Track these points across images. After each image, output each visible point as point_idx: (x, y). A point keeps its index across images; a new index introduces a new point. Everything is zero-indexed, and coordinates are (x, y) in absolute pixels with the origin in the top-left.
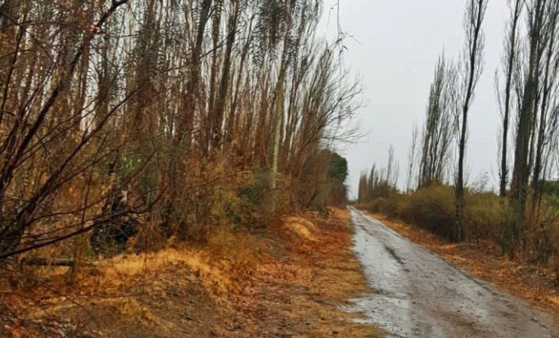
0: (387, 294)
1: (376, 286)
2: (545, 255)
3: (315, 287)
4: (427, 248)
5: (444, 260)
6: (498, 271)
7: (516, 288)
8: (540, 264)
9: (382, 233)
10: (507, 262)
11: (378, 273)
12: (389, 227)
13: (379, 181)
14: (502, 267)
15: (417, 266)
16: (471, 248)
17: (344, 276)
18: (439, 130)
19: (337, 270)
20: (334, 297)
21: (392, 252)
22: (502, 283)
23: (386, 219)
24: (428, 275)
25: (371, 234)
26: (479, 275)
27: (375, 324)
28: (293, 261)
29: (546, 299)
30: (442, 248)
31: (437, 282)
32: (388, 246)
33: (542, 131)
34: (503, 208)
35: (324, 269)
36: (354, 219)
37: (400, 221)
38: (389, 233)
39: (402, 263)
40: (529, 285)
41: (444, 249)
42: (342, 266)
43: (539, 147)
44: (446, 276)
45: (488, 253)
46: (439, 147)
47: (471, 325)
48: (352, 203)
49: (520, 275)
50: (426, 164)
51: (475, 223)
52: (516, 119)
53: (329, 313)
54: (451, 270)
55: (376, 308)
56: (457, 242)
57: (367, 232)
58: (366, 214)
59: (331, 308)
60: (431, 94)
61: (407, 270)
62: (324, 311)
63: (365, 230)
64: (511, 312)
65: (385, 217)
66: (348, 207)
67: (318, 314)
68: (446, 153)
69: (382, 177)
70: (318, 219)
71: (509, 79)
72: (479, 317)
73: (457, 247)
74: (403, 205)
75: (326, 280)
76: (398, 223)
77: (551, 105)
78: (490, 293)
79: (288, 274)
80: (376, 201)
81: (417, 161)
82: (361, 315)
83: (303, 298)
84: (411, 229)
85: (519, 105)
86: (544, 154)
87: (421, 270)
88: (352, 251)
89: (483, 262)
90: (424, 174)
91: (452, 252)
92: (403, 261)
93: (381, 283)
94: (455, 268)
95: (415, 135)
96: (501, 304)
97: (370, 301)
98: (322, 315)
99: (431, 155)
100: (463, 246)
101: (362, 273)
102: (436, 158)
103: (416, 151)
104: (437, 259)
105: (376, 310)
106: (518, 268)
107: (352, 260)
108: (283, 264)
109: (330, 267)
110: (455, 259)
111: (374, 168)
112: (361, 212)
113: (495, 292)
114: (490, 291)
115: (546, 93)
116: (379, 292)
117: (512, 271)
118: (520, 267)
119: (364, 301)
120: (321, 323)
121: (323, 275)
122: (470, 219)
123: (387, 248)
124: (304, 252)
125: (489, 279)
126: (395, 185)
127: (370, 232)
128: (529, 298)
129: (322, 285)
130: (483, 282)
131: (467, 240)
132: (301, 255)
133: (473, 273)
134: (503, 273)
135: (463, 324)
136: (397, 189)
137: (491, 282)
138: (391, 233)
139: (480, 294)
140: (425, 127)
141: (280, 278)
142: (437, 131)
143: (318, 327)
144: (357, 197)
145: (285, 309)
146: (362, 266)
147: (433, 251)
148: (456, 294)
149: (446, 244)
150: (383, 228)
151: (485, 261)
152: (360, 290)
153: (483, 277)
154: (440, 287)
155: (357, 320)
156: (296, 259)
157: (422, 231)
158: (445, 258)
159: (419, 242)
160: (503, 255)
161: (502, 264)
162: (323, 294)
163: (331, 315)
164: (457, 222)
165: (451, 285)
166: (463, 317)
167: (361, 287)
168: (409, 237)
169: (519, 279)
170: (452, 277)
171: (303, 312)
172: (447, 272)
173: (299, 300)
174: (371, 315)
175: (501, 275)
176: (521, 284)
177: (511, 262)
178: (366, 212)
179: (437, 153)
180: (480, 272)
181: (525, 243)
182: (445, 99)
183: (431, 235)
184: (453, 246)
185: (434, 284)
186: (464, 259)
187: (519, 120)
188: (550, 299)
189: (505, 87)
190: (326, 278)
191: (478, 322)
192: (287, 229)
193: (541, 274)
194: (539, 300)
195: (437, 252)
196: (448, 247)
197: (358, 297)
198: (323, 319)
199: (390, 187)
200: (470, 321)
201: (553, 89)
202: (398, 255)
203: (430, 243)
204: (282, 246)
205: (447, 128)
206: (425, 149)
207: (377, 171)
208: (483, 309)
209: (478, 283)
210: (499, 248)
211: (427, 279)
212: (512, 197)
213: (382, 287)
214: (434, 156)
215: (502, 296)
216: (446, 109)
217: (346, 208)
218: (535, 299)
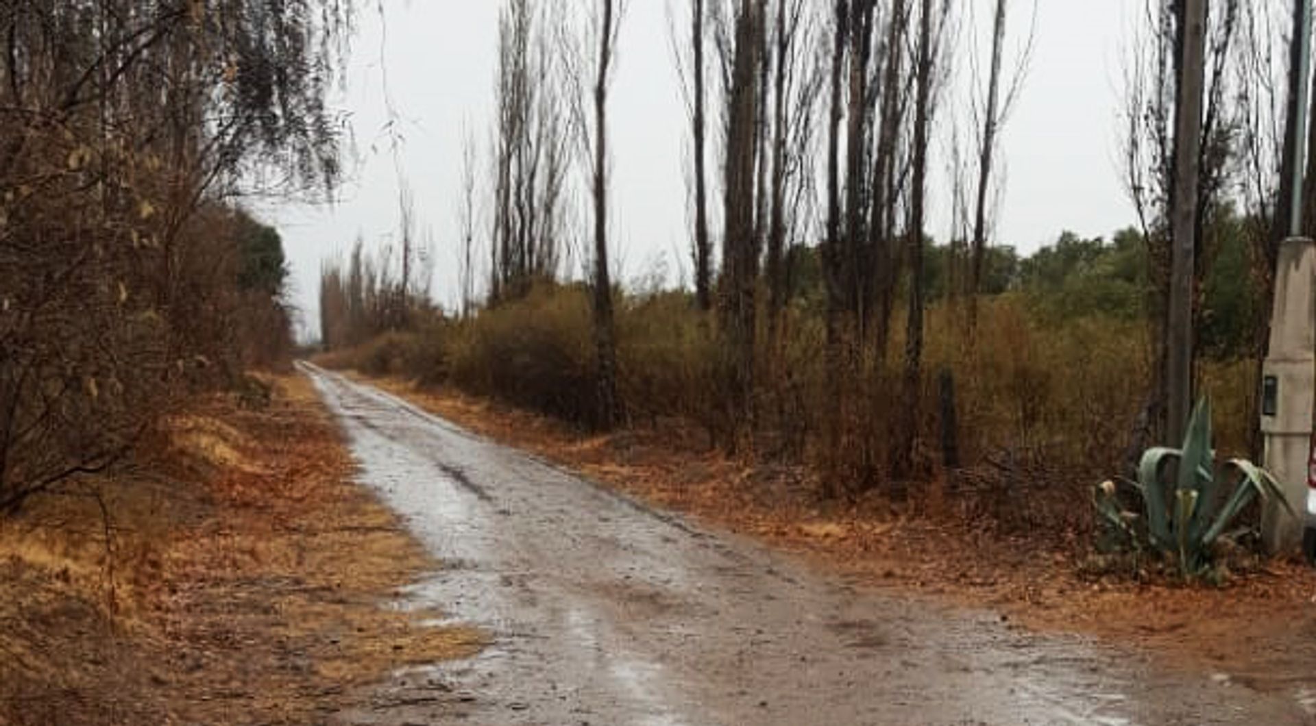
0: (475, 566)
1: (445, 554)
2: (798, 437)
3: (312, 574)
4: (540, 454)
5: (580, 477)
6: (702, 487)
7: (741, 517)
8: (789, 458)
9: (419, 429)
10: (722, 462)
11: (441, 528)
12: (430, 411)
13: (378, 286)
14: (712, 477)
15: (524, 500)
16: (641, 441)
17: (367, 546)
18: (533, 139)
19: (347, 533)
20: (365, 588)
21: (458, 476)
22: (710, 512)
23: (417, 390)
24: (552, 516)
25: (392, 438)
26: (661, 500)
27: (469, 623)
28: (231, 527)
29: (800, 531)
30: (574, 449)
31: (575, 528)
32: (444, 461)
33: (780, 143)
34: (707, 337)
35: (315, 535)
36: (331, 400)
37: (455, 392)
38: (436, 429)
39: (489, 499)
40: (768, 506)
41: (579, 452)
42: (355, 524)
43: (776, 181)
44: (592, 512)
45: (678, 449)
46: (540, 183)
47: (653, 598)
48: (307, 352)
49: (748, 489)
50: (507, 231)
51: (647, 381)
52: (722, 116)
53: (368, 618)
54: (601, 499)
55: (462, 596)
56: (606, 429)
57: (382, 434)
58: (356, 381)
59: (366, 610)
60: (503, 37)
61: (504, 512)
62: (355, 617)
63: (372, 427)
64: (730, 563)
65: (412, 384)
66: (297, 364)
67: (345, 622)
68: (559, 202)
69: (385, 273)
70: (240, 413)
71: (698, 13)
72: (668, 582)
73: (607, 444)
74: (459, 349)
75: (332, 559)
76: (450, 396)
77: (797, 77)
78: (688, 535)
79: (238, 556)
80: (381, 342)
81: (482, 225)
82: (435, 612)
83: (300, 600)
84: (489, 409)
85: (726, 81)
86: (789, 198)
87: (535, 508)
88: (362, 485)
89: (669, 471)
90: (506, 260)
91: (598, 457)
92: (490, 493)
93: (455, 546)
94: (610, 493)
95: (470, 152)
96: (710, 552)
97: (445, 586)
98: (356, 624)
99: (521, 209)
100: (623, 438)
101: (405, 532)
102: (532, 217)
103: (475, 198)
104: (566, 479)
105: (462, 600)
106: (744, 474)
107: (370, 507)
108: (213, 538)
109: (325, 531)
110: (607, 473)
111: (359, 248)
112: (340, 376)
113: (698, 531)
114: (685, 529)
115: (783, 47)
116: (457, 565)
117: (731, 483)
118: (748, 471)
119: (431, 587)
120: (361, 638)
121: (319, 548)
122: (632, 372)
123: (445, 469)
124: (246, 505)
125: (685, 506)
126: (426, 291)
127: (388, 432)
128: (764, 534)
129: (327, 568)
130: (672, 514)
131: (630, 426)
132: (241, 512)
133: (648, 498)
134: (714, 489)
135: (638, 598)
136: (434, 303)
137: (689, 509)
138: (441, 428)
139: (667, 540)
140: (496, 130)
141: (224, 568)
142: (529, 143)
143: (356, 644)
144: (318, 334)
145: (273, 625)
146: (399, 518)
147: (554, 461)
148: (618, 546)
149: (582, 441)
150: (415, 414)
151: (674, 468)
152: (415, 568)
153: (672, 504)
154: (583, 537)
155: (430, 623)
156: (234, 521)
157: (517, 413)
158: (585, 471)
159: (514, 443)
160: (713, 448)
161: (712, 469)
162: (339, 585)
163: (374, 621)
164: (604, 382)
165: (605, 532)
166: (639, 588)
167: (415, 561)
168: (487, 433)
169: (747, 497)
170: (604, 513)
171: (313, 624)
172: (596, 502)
173: (293, 604)
174: (454, 609)
175: (710, 493)
176: (751, 506)
177: (730, 463)
178: (353, 373)
179: (536, 203)
180: (663, 495)
181: (756, 416)
182: (543, 54)
183: (541, 419)
184: (598, 441)
185: (570, 532)
186: (626, 471)
187: (727, 118)
188: (806, 528)
189: (690, 33)
190: (328, 554)
191: (666, 590)
192: (182, 452)
193: (791, 480)
194: (784, 534)
195: (563, 463)
196: (587, 445)
197: (415, 582)
198: (360, 630)
199: (412, 300)
200: (651, 590)
201: (799, 33)
202: (474, 480)
203: (544, 443)
204: (190, 497)
205: (554, 130)
206: (503, 189)
207: (368, 256)
208: (673, 565)
209: (660, 518)
210: (703, 434)
211: (554, 526)
212: (725, 309)
213: (460, 555)
214: (527, 209)
215: (712, 537)
216: (548, 78)
217: (293, 369)
218: (777, 534)
